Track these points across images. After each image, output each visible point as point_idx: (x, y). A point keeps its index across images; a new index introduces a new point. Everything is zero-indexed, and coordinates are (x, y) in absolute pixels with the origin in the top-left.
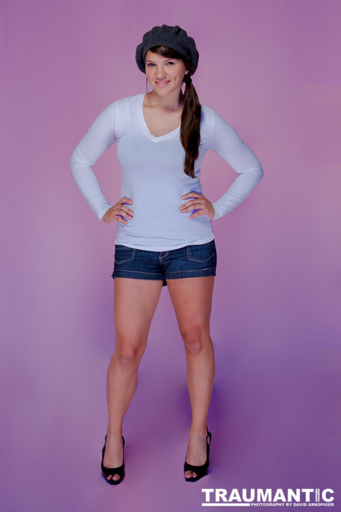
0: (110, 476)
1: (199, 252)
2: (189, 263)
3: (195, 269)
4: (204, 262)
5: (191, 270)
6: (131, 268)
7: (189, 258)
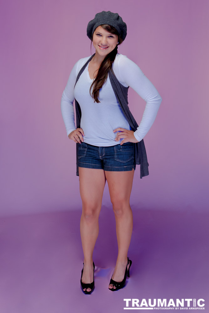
0: (85, 289)
1: (122, 156)
2: (116, 162)
3: (119, 166)
4: (125, 162)
5: (117, 166)
6: (84, 161)
7: (116, 159)
